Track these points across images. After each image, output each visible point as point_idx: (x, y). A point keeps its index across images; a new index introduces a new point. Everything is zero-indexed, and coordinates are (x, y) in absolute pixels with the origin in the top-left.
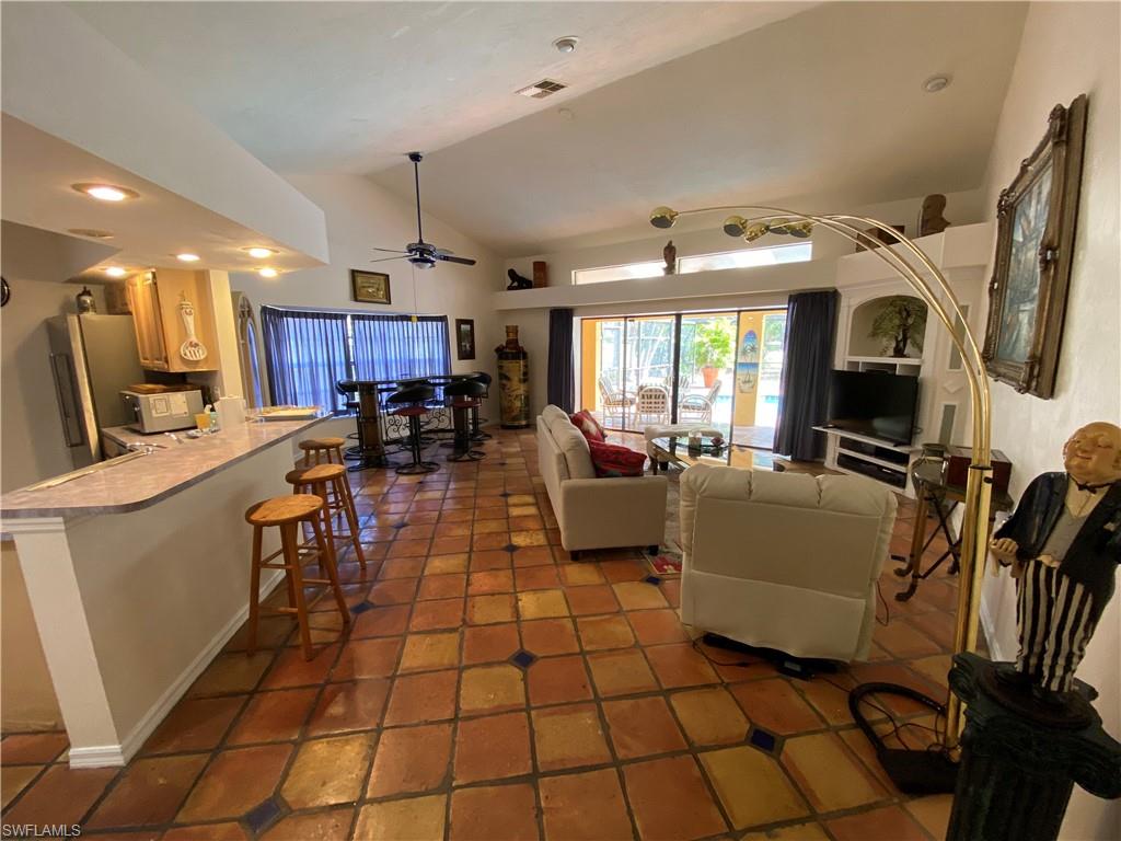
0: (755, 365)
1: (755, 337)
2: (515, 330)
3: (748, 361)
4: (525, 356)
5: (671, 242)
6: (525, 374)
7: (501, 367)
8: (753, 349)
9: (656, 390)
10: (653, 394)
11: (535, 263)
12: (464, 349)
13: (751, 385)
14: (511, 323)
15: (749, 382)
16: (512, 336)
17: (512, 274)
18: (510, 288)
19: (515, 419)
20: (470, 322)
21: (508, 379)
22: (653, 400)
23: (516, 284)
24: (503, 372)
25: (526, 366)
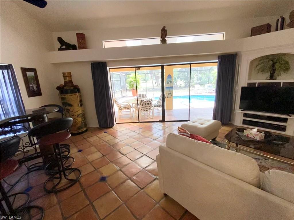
0: (172, 87)
1: (171, 77)
2: (70, 75)
3: (170, 86)
4: (79, 91)
5: (164, 27)
6: (81, 101)
7: (63, 99)
8: (171, 82)
9: (148, 101)
10: (146, 103)
11: (77, 34)
12: (31, 89)
13: (171, 95)
14: (66, 71)
15: (170, 94)
16: (68, 79)
17: (60, 40)
18: (60, 49)
19: (79, 128)
20: (34, 70)
21: (70, 105)
22: (146, 106)
23: (64, 47)
24: (65, 101)
25: (81, 96)
